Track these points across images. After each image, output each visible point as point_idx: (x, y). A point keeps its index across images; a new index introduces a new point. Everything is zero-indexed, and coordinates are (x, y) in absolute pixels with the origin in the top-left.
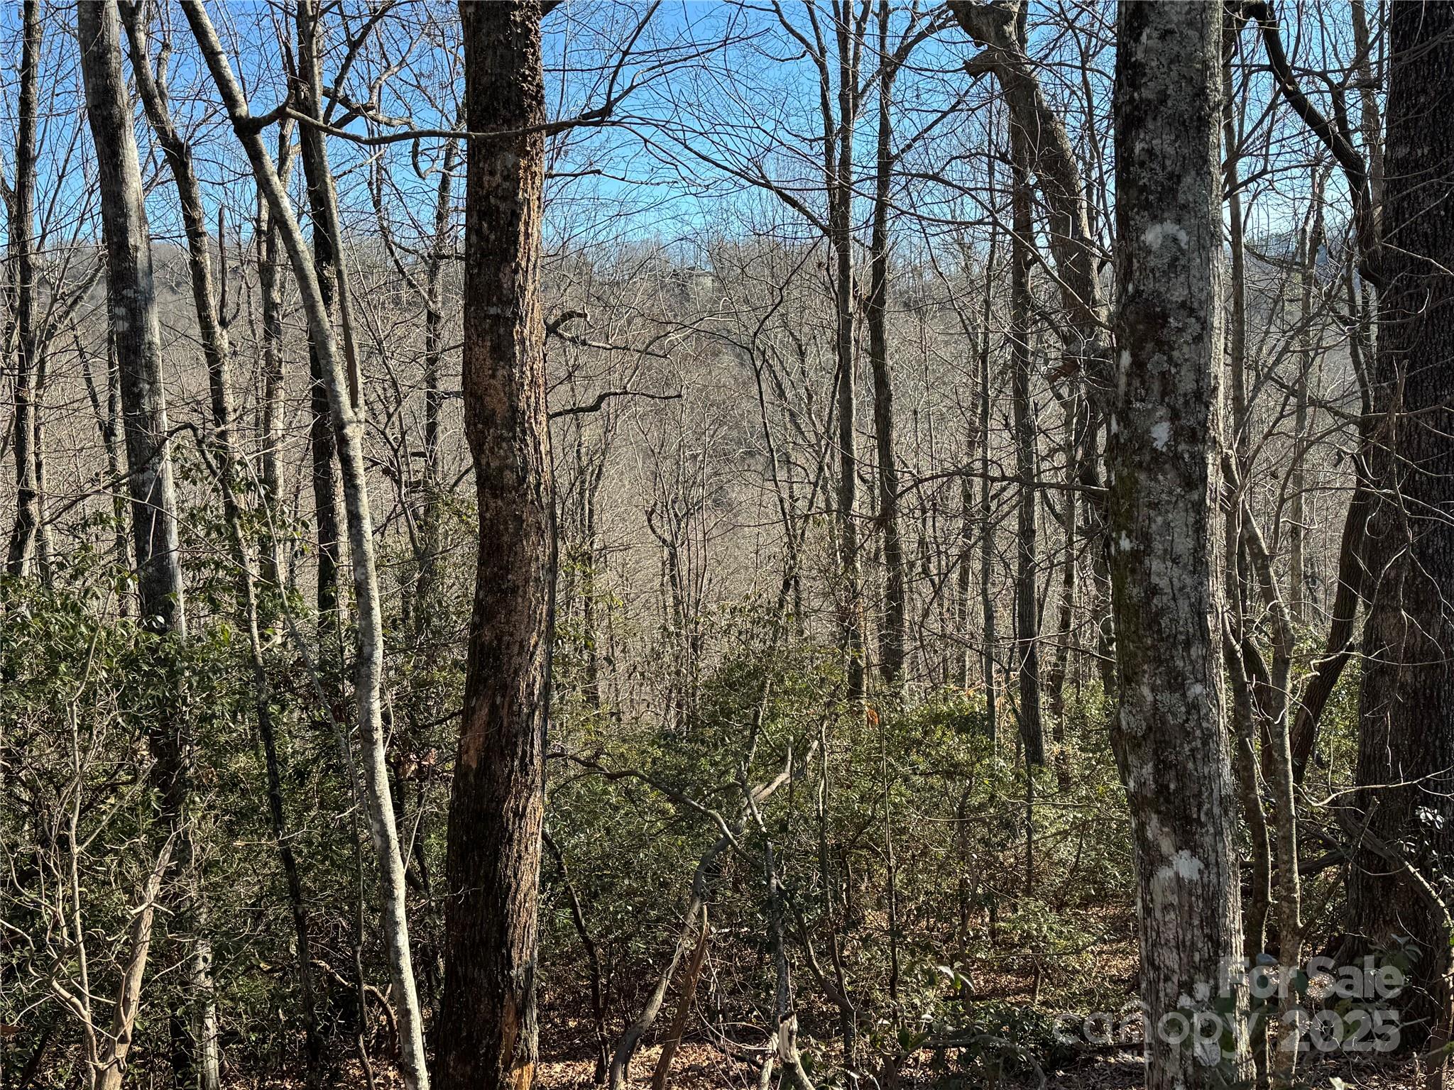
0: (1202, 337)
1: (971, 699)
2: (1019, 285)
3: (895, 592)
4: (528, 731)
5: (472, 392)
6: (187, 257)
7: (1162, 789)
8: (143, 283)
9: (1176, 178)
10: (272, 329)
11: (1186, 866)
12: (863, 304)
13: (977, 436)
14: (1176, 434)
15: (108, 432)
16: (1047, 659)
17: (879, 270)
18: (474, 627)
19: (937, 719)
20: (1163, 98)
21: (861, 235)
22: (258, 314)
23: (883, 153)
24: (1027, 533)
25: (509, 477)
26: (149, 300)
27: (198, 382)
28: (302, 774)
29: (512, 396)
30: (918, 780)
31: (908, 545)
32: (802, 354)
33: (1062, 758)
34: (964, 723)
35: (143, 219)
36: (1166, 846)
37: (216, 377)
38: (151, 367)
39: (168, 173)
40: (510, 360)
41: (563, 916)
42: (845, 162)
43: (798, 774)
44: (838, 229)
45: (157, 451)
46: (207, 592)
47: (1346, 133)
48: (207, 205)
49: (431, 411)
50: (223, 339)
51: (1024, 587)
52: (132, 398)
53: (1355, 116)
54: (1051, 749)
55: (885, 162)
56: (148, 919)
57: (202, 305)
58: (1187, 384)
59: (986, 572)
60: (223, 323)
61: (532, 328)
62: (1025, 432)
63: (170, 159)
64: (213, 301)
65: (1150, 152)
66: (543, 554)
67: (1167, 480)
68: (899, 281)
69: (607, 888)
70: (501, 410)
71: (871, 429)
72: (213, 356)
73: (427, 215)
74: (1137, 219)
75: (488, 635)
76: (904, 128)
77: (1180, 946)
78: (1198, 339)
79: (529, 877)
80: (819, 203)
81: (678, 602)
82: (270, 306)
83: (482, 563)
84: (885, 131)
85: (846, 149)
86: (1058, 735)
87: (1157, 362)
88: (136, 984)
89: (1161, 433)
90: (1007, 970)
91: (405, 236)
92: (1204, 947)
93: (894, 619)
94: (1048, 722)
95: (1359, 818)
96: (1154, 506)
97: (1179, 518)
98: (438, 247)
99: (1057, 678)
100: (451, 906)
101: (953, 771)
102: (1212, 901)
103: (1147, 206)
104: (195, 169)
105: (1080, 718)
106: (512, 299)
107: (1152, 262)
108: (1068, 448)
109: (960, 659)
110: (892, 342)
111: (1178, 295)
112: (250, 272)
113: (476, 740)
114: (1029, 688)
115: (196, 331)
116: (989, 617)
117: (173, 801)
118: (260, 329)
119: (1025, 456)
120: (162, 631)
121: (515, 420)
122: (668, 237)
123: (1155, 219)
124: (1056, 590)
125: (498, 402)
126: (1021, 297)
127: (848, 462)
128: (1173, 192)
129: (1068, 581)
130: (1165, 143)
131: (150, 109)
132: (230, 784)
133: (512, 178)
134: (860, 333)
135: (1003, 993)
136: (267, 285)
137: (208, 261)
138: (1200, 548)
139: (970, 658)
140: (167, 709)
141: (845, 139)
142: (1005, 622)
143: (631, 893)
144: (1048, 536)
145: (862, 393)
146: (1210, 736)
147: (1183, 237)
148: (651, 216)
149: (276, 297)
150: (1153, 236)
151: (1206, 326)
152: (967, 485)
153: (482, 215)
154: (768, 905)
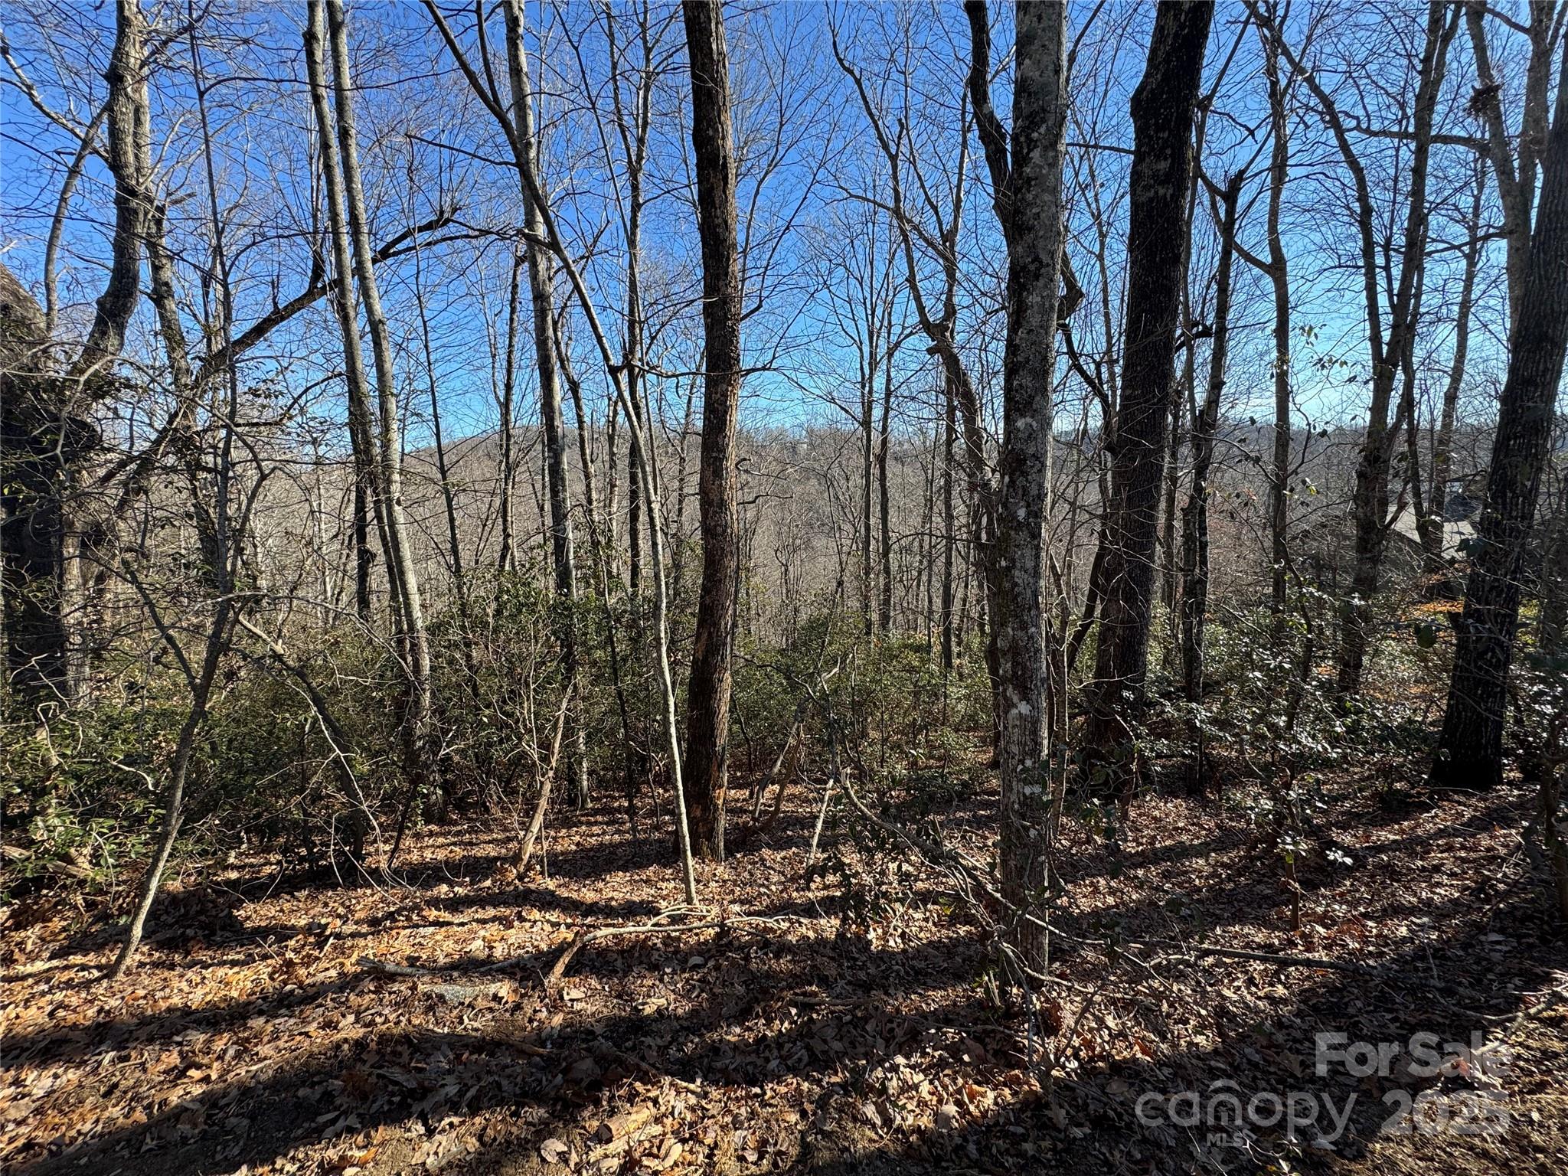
0: (1042, 470)
1: (920, 637)
2: (949, 452)
3: (887, 589)
4: (725, 644)
5: (704, 492)
6: (577, 432)
7: (1015, 673)
8: (560, 442)
9: (1032, 397)
10: (613, 465)
11: (1024, 708)
12: (877, 457)
13: (927, 518)
14: (1029, 514)
15: (542, 509)
16: (955, 621)
17: (884, 442)
18: (702, 597)
19: (906, 646)
20: (1027, 360)
21: (876, 425)
22: (607, 458)
23: (888, 388)
24: (949, 563)
25: (719, 530)
26: (563, 450)
27: (580, 488)
28: (624, 660)
29: (722, 493)
30: (896, 674)
31: (894, 567)
32: (848, 480)
33: (960, 666)
34: (917, 649)
35: (561, 414)
36: (1015, 699)
37: (588, 486)
38: (563, 479)
39: (570, 395)
40: (721, 477)
41: (736, 728)
42: (871, 392)
43: (842, 669)
44: (866, 424)
45: (565, 516)
46: (585, 579)
47: (1101, 384)
48: (586, 411)
49: (680, 502)
50: (592, 469)
51: (947, 587)
52: (555, 493)
53: (1105, 376)
54: (956, 662)
55: (888, 394)
56: (562, 718)
57: (583, 454)
58: (1034, 491)
59: (929, 581)
60: (592, 461)
61: (730, 464)
62: (949, 517)
63: (571, 389)
64: (588, 451)
65: (1021, 385)
66: (733, 565)
67: (1024, 535)
68: (893, 448)
69: (756, 716)
70: (716, 500)
71: (879, 514)
72: (587, 476)
73: (682, 414)
74: (1014, 416)
75: (708, 601)
76: (898, 377)
77: (1019, 743)
78: (1040, 471)
79: (724, 708)
80: (858, 410)
81: (788, 591)
82: (612, 454)
83: (706, 568)
84: (889, 380)
85: (871, 388)
86: (959, 655)
87: (1020, 481)
88: (557, 745)
89: (1022, 513)
90: (932, 757)
91: (671, 423)
92: (1031, 745)
93: (887, 601)
94: (955, 649)
95: (1096, 694)
96: (1017, 546)
97: (1028, 552)
98: (686, 428)
99: (960, 629)
100: (690, 719)
101: (912, 670)
102: (1035, 723)
103: (1019, 410)
104: (582, 393)
105: (968, 647)
106: (723, 450)
107: (1020, 435)
108: (967, 525)
109: (916, 620)
110: (889, 475)
111: (1031, 450)
112: (604, 439)
113: (701, 646)
114: (947, 633)
115: (581, 465)
116: (930, 602)
117: (570, 669)
118: (607, 466)
119: (949, 526)
120: (566, 595)
121: (722, 504)
122: (787, 426)
123: (1023, 416)
124: (961, 590)
125: (714, 496)
126: (949, 457)
127: (868, 528)
128: (1031, 403)
129: (966, 586)
130: (1027, 381)
131: (563, 366)
132: (594, 663)
133: (725, 395)
134: (875, 471)
135: (931, 768)
136: (611, 445)
137: (586, 434)
138: (1037, 566)
139: (920, 620)
140: (569, 628)
141: (871, 383)
142: (938, 603)
143: (766, 719)
144: (958, 566)
145: (875, 498)
146: (1038, 651)
147: (1034, 424)
148: (782, 416)
149: (615, 450)
150: (1021, 424)
151: (1043, 465)
152: (922, 541)
153: (711, 412)
154: (829, 725)
